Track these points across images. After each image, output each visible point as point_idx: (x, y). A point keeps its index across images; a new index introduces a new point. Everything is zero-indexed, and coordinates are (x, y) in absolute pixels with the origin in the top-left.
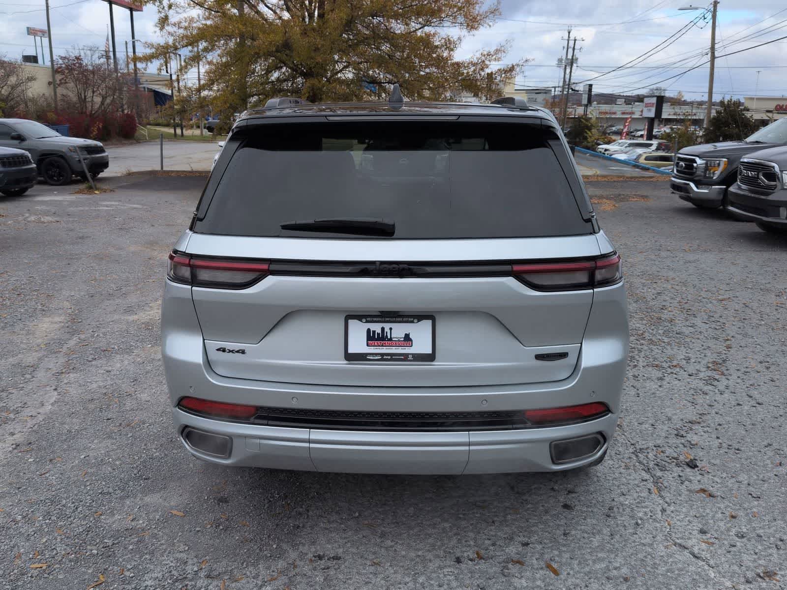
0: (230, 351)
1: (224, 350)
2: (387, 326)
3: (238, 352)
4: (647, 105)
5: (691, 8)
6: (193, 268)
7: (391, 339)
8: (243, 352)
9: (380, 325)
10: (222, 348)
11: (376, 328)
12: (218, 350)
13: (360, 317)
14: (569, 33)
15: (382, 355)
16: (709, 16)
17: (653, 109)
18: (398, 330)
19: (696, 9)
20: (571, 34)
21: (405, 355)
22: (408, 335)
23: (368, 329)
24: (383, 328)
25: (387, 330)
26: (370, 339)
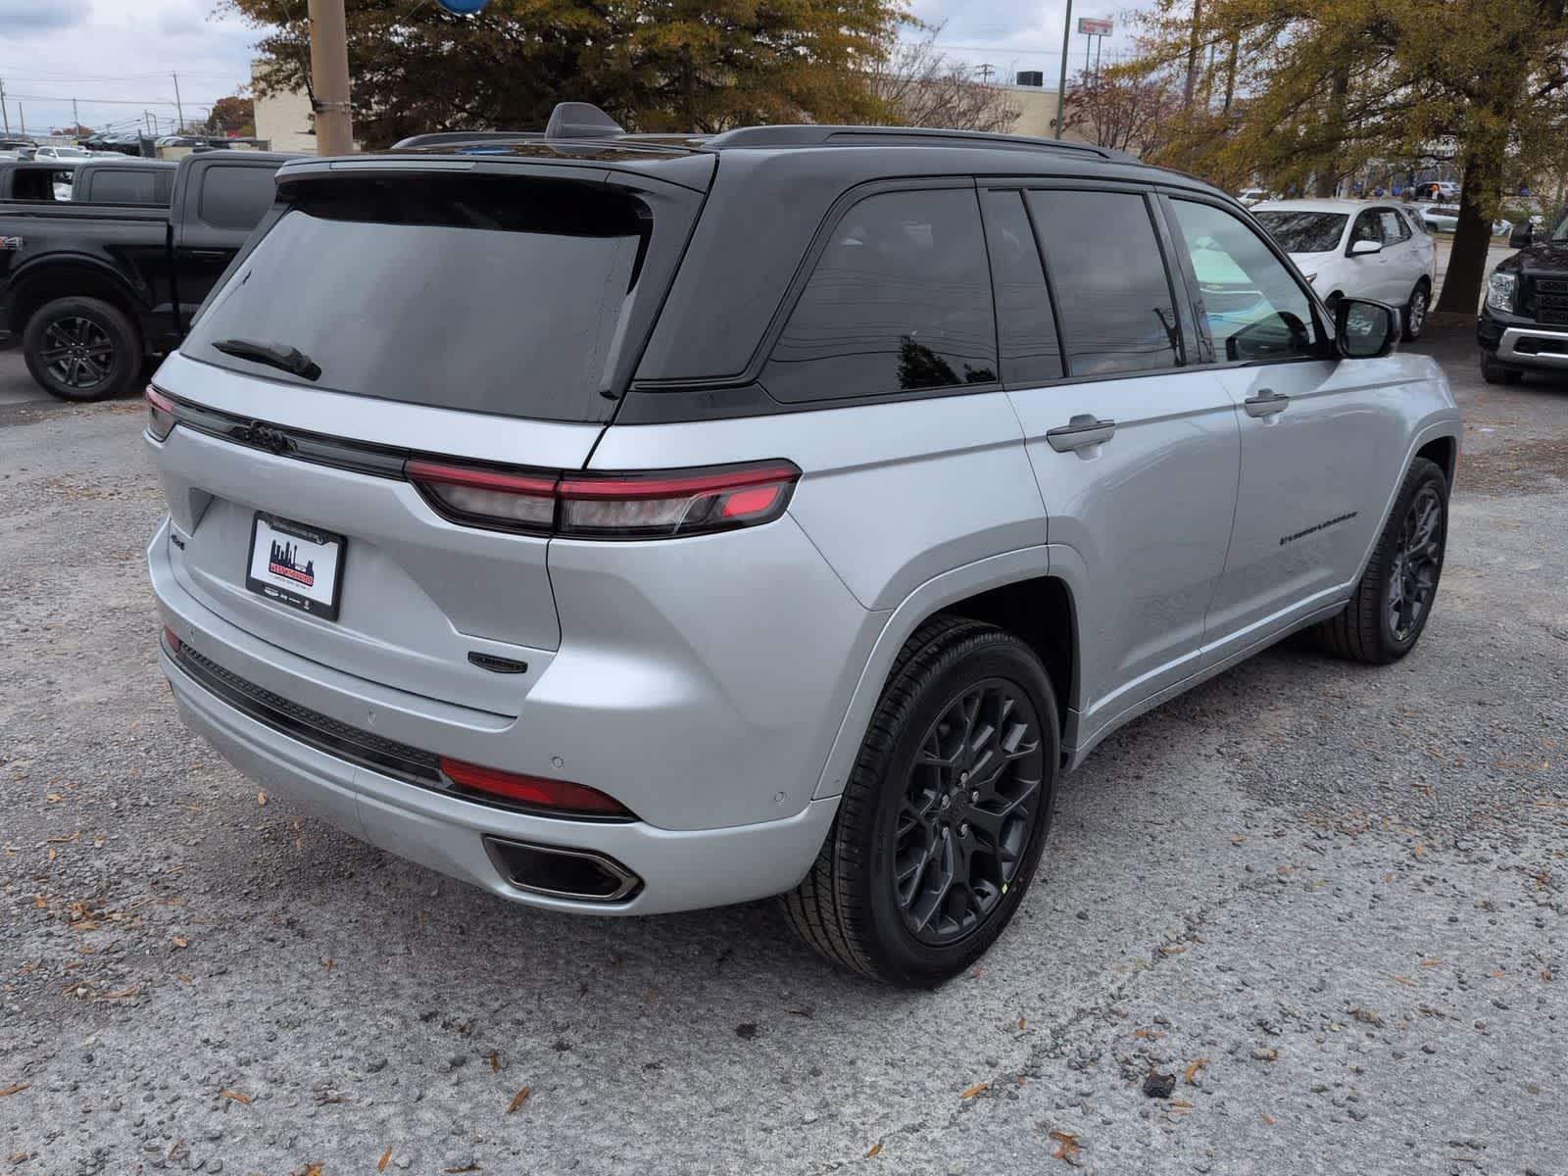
7: (293, 567)
9: (286, 539)
11: (282, 540)
13: (270, 517)
15: (281, 591)
18: (305, 552)
21: (303, 599)
22: (310, 564)
23: (274, 542)
24: (288, 544)
25: (292, 548)
26: (274, 558)
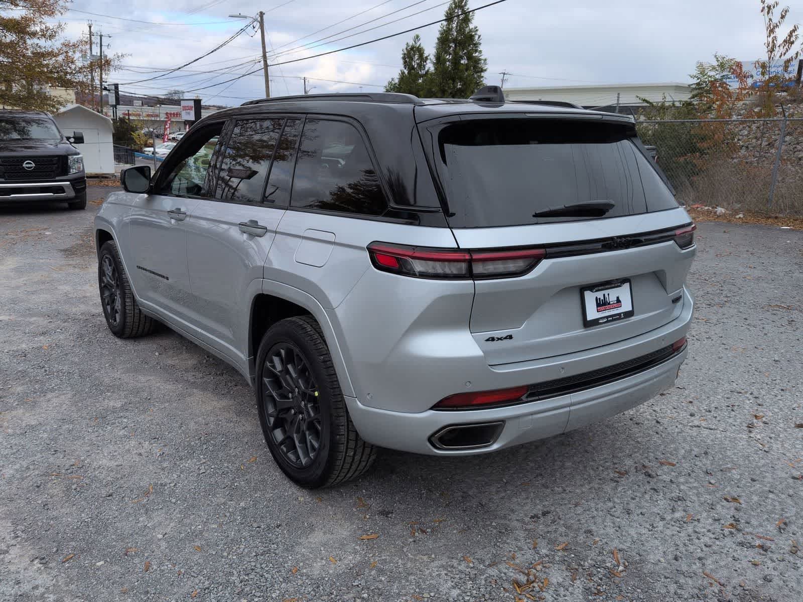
0: (499, 339)
1: (493, 339)
2: (606, 292)
3: (506, 338)
4: (185, 108)
5: (240, 16)
6: (470, 262)
7: (609, 304)
8: (510, 337)
9: (603, 292)
10: (490, 338)
11: (600, 295)
12: (488, 340)
13: (592, 287)
14: (90, 27)
15: (607, 317)
16: (257, 25)
17: (192, 112)
18: (612, 295)
19: (246, 17)
20: (92, 28)
21: (619, 314)
22: (618, 298)
23: (596, 298)
24: (604, 295)
25: (606, 296)
26: (598, 305)
